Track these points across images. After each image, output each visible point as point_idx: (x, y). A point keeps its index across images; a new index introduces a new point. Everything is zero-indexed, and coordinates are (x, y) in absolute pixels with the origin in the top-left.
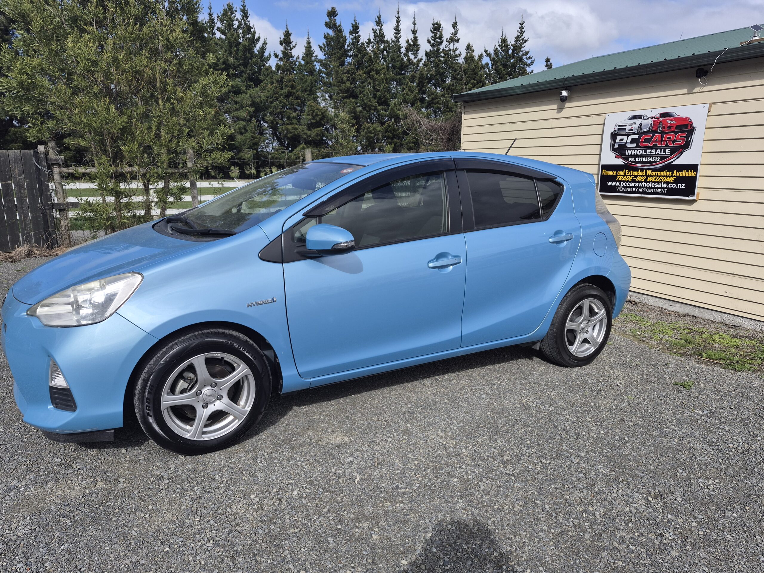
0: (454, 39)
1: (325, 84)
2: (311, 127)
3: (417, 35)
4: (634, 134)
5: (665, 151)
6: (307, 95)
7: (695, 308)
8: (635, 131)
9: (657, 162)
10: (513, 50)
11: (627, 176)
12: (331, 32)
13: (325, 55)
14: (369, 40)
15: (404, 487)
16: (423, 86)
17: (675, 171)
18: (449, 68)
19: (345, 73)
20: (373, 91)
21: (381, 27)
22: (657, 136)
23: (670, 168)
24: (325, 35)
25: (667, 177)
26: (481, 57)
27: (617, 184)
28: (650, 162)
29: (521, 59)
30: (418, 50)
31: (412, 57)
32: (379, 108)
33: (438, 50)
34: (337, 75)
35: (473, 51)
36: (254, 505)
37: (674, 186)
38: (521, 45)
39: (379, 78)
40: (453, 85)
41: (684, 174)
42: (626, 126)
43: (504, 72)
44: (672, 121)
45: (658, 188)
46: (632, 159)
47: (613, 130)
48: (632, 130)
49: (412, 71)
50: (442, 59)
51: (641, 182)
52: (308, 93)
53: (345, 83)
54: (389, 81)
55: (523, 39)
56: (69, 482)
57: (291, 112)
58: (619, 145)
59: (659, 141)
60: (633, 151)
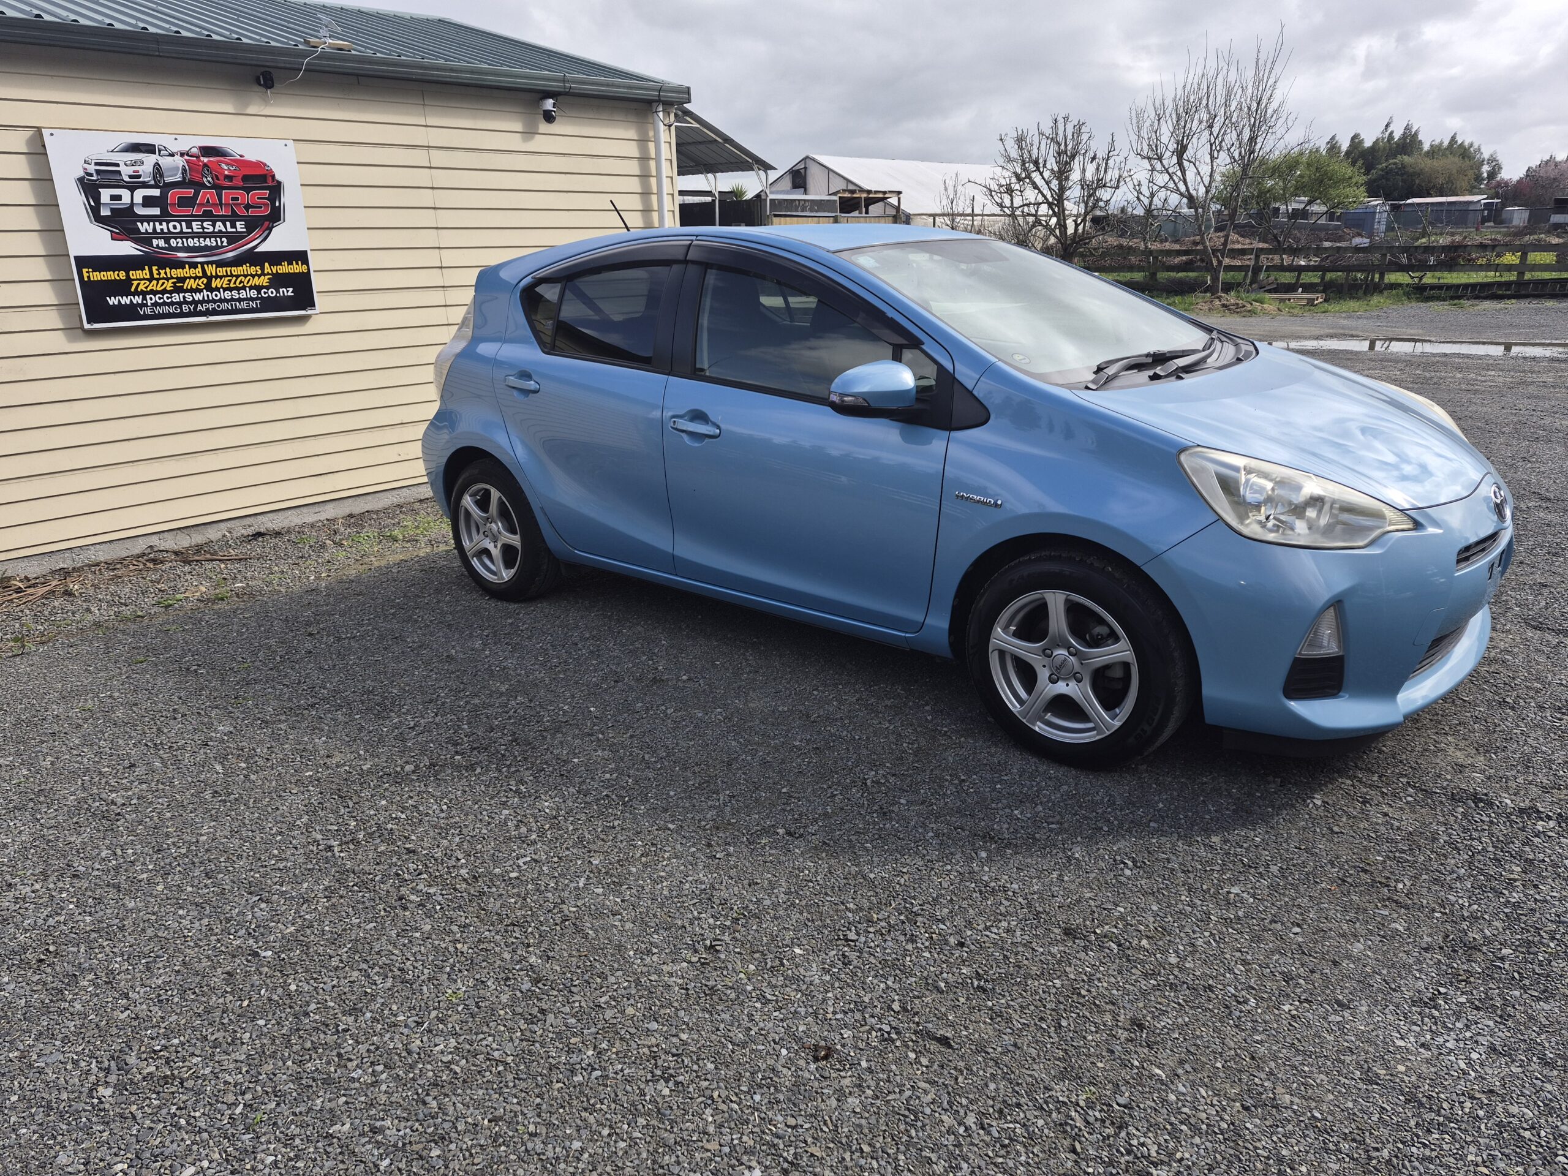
4: (145, 185)
5: (233, 226)
8: (147, 179)
9: (222, 247)
11: (158, 280)
17: (267, 265)
22: (207, 195)
23: (254, 259)
25: (253, 276)
27: (137, 300)
28: (206, 248)
37: (272, 292)
41: (284, 268)
42: (118, 165)
44: (232, 165)
45: (240, 300)
46: (162, 243)
47: (81, 173)
48: (139, 176)
51: (198, 290)
58: (112, 210)
59: (214, 205)
60: (157, 224)
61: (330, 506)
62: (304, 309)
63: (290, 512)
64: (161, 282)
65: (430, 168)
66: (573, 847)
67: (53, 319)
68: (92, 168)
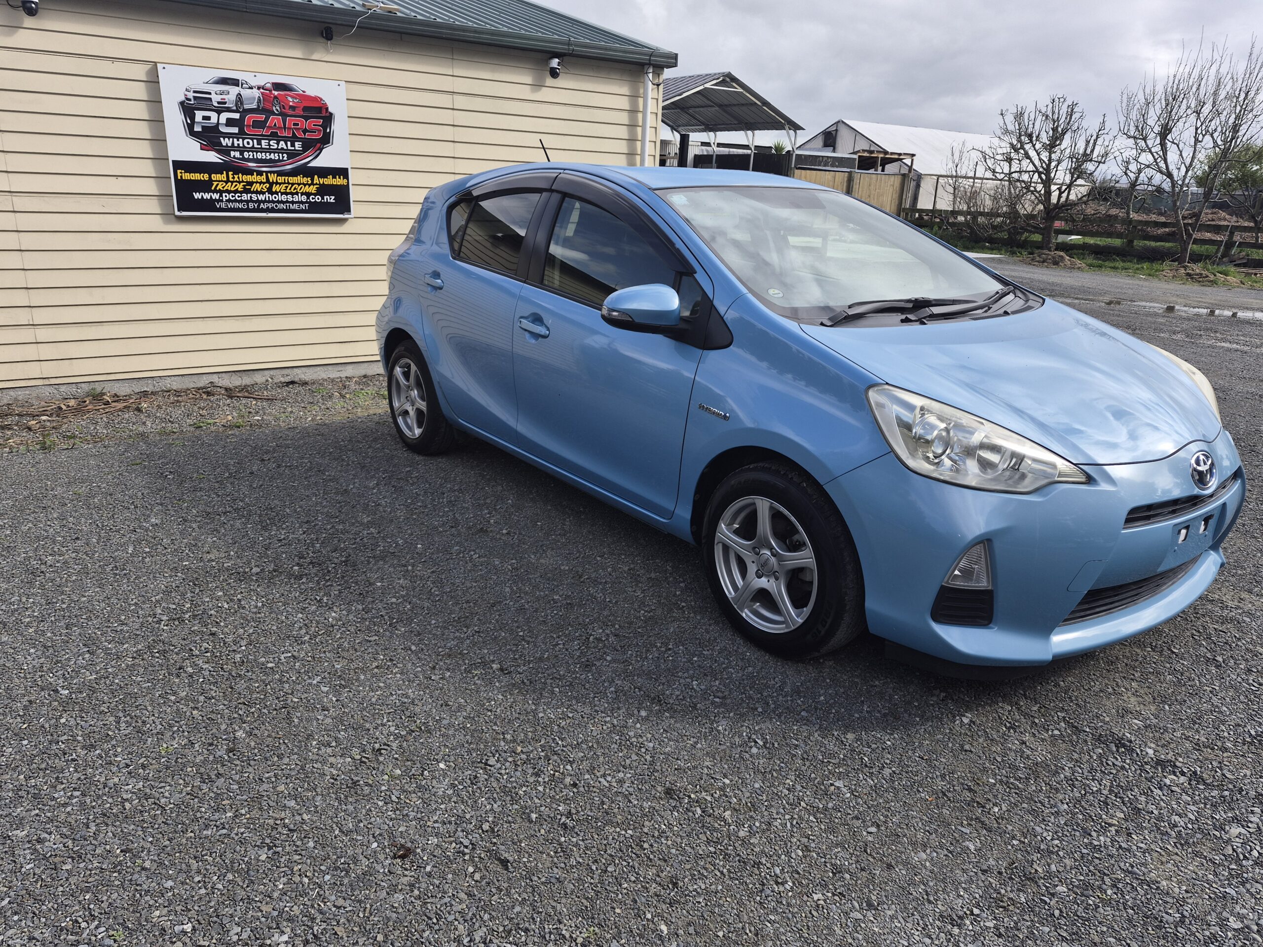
4: (229, 110)
5: (293, 145)
8: (231, 105)
9: (283, 161)
11: (232, 182)
17: (316, 177)
22: (275, 120)
23: (307, 171)
27: (216, 196)
28: (271, 161)
37: (318, 199)
41: (329, 181)
42: (210, 93)
44: (296, 98)
45: (293, 202)
46: (237, 154)
47: (183, 98)
48: (225, 103)
51: (262, 193)
58: (203, 127)
59: (280, 128)
60: (235, 140)
61: (350, 367)
62: (342, 213)
63: (319, 368)
64: (234, 184)
65: (453, 109)
66: (329, 652)
67: (154, 206)
68: (191, 95)
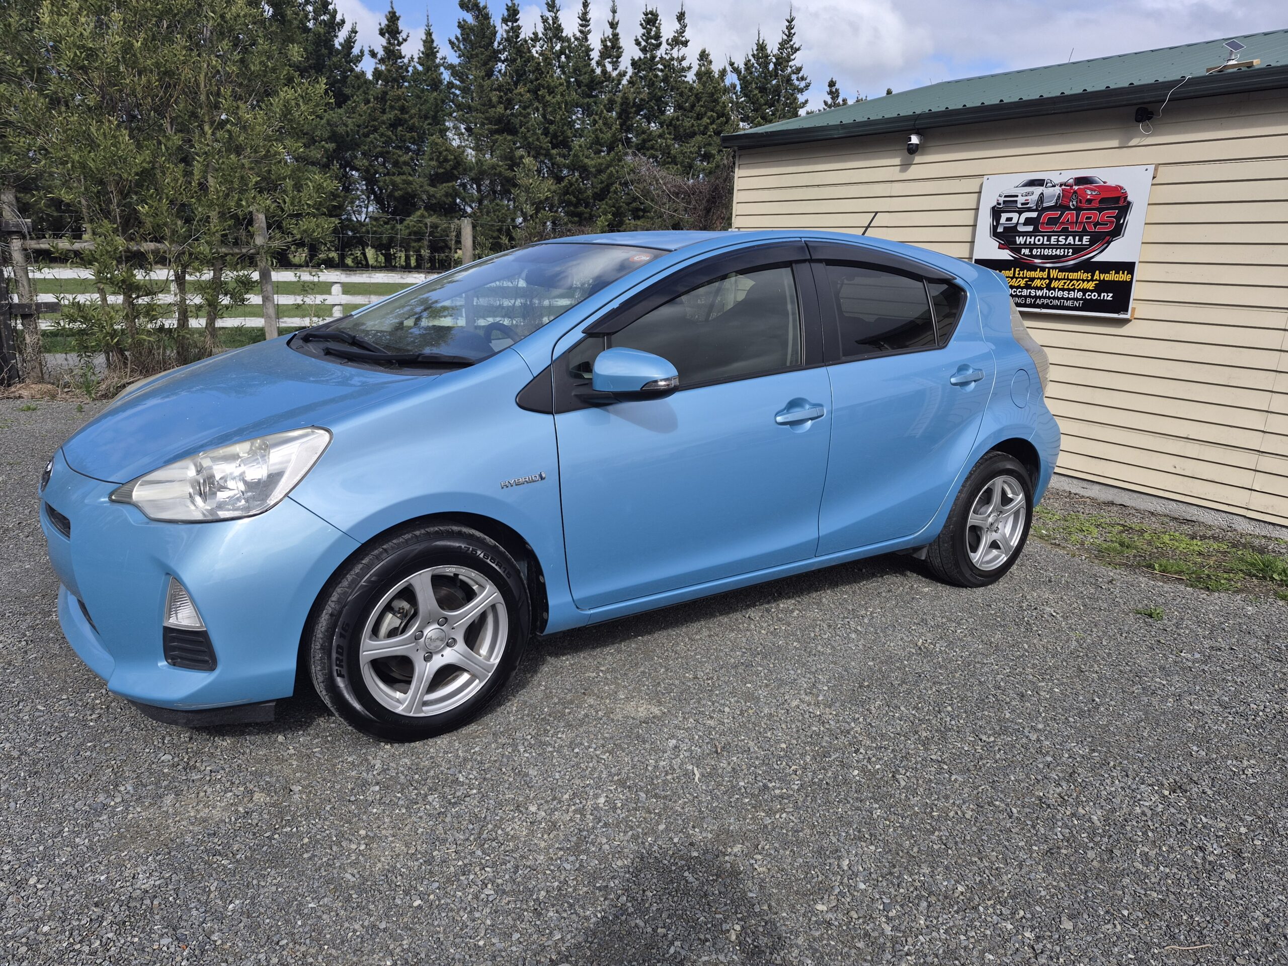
0: (678, 41)
1: (459, 107)
2: (435, 180)
3: (618, 31)
4: (1030, 210)
5: (1081, 240)
6: (429, 124)
7: (1124, 493)
8: (1032, 205)
9: (1067, 256)
10: (775, 64)
12: (469, 18)
13: (460, 57)
14: (536, 34)
15: (778, 785)
16: (628, 118)
17: (1097, 272)
18: (672, 91)
19: (495, 90)
20: (542, 123)
21: (556, 14)
22: (1069, 215)
23: (1089, 267)
24: (459, 23)
25: (1083, 281)
26: (723, 73)
28: (1056, 257)
29: (789, 80)
30: (619, 57)
31: (609, 67)
32: (554, 152)
33: (653, 57)
34: (482, 92)
35: (711, 62)
36: (540, 823)
37: (1094, 296)
38: (789, 56)
39: (554, 100)
40: (678, 119)
41: (1111, 276)
42: (1017, 196)
43: (762, 101)
44: (1095, 191)
45: (1068, 299)
46: (1027, 252)
47: (995, 203)
48: (1027, 204)
49: (610, 92)
50: (660, 74)
51: (1041, 289)
52: (429, 121)
53: (494, 106)
54: (570, 107)
55: (792, 47)
56: (202, 794)
57: (400, 153)
58: (1005, 228)
59: (1071, 223)
60: (1028, 238)
64: (1018, 280)
